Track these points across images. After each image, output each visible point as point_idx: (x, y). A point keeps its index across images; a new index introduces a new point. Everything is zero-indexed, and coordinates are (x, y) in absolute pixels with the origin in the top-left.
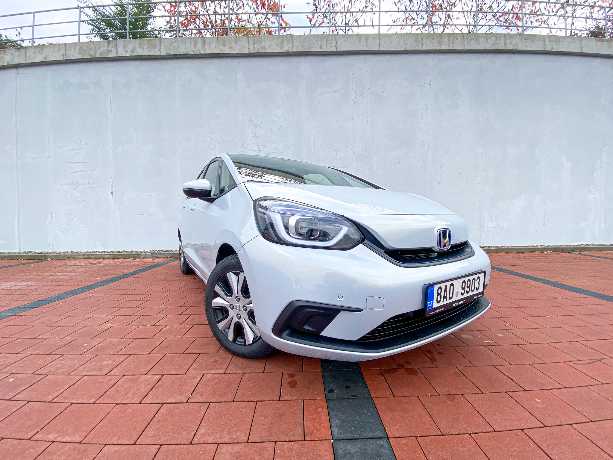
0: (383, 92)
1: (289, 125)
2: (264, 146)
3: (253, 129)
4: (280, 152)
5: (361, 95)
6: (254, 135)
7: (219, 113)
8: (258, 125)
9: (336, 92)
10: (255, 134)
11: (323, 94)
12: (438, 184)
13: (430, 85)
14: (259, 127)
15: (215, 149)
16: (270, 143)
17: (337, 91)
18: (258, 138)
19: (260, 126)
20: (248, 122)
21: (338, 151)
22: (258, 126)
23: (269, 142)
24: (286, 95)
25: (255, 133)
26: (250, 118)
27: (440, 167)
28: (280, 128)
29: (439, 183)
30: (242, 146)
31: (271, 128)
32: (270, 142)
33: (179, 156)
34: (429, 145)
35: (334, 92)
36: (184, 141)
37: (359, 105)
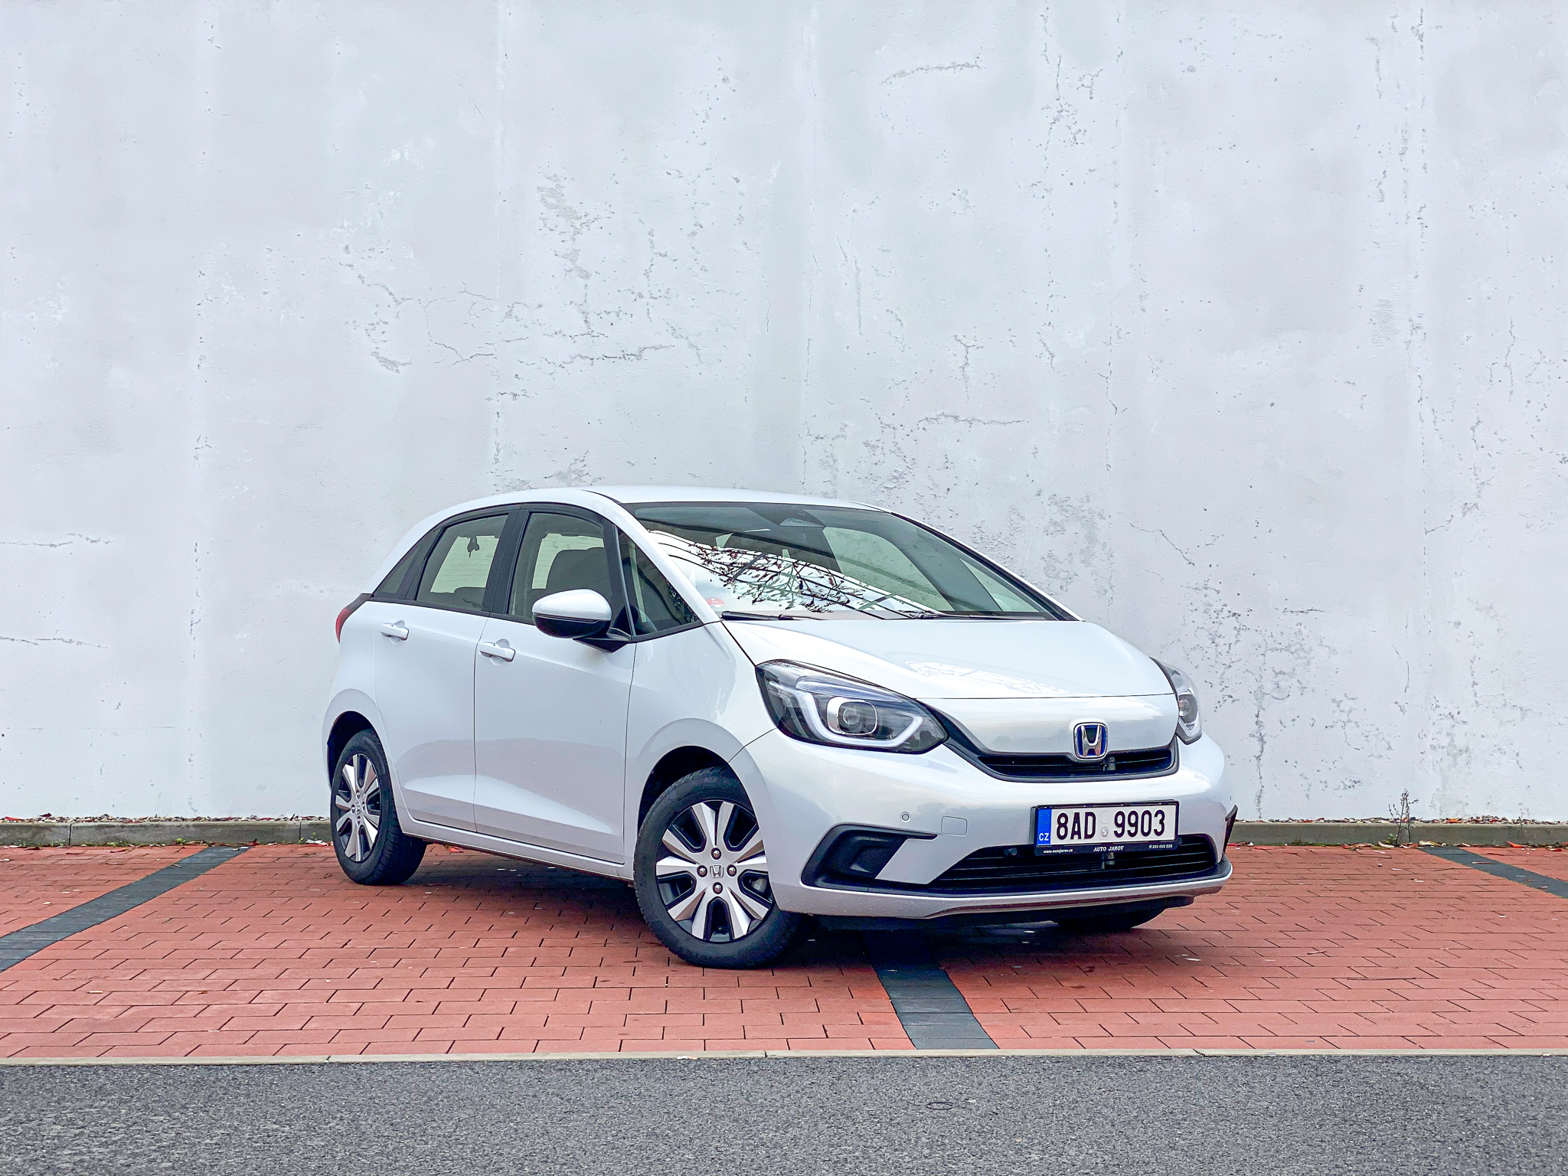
0: (1192, 70)
1: (740, 218)
2: (612, 317)
3: (563, 237)
4: (691, 345)
5: (1087, 81)
6: (570, 265)
7: (402, 155)
8: (591, 217)
9: (968, 65)
10: (573, 261)
11: (903, 74)
12: (1464, 514)
13: (1421, 38)
14: (593, 226)
15: (379, 329)
16: (647, 299)
17: (972, 63)
18: (587, 276)
19: (597, 224)
20: (543, 199)
21: (971, 343)
22: (587, 224)
23: (640, 296)
24: (725, 80)
25: (573, 255)
26: (551, 185)
27: (1473, 429)
28: (693, 234)
29: (1466, 508)
30: (509, 314)
31: (650, 234)
32: (646, 294)
33: (202, 358)
34: (1417, 321)
35: (954, 66)
36: (227, 287)
37: (1074, 129)
